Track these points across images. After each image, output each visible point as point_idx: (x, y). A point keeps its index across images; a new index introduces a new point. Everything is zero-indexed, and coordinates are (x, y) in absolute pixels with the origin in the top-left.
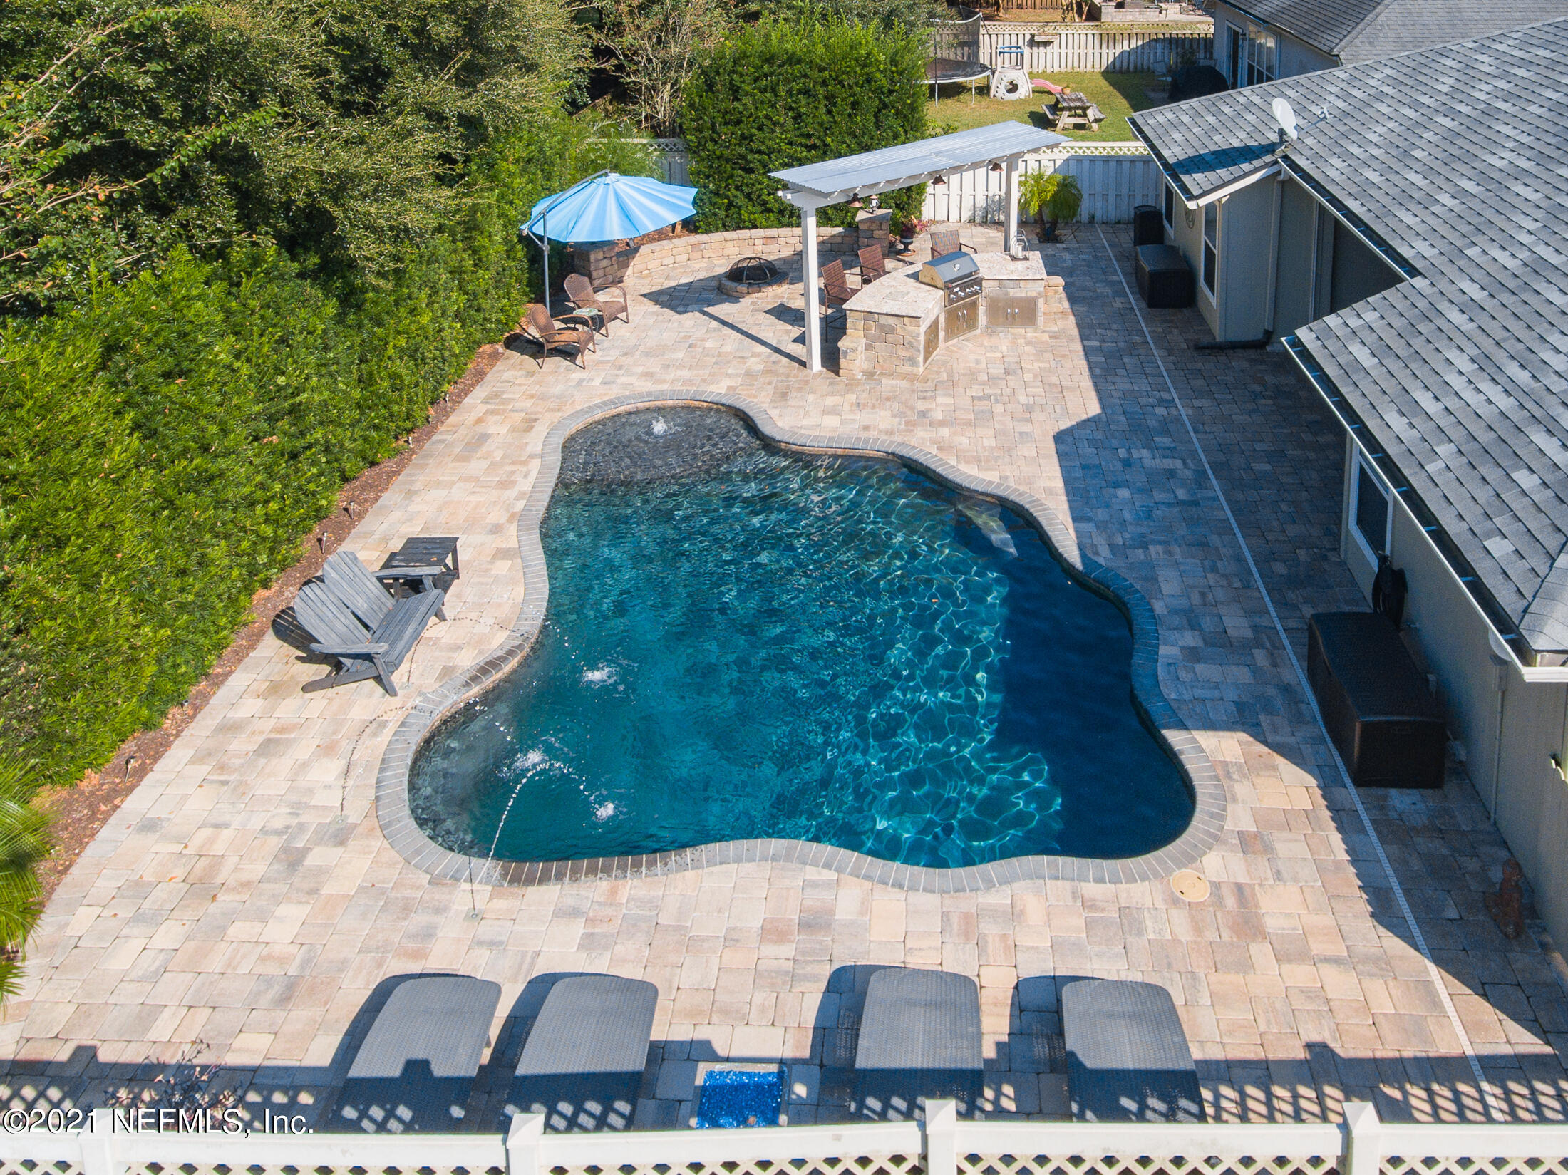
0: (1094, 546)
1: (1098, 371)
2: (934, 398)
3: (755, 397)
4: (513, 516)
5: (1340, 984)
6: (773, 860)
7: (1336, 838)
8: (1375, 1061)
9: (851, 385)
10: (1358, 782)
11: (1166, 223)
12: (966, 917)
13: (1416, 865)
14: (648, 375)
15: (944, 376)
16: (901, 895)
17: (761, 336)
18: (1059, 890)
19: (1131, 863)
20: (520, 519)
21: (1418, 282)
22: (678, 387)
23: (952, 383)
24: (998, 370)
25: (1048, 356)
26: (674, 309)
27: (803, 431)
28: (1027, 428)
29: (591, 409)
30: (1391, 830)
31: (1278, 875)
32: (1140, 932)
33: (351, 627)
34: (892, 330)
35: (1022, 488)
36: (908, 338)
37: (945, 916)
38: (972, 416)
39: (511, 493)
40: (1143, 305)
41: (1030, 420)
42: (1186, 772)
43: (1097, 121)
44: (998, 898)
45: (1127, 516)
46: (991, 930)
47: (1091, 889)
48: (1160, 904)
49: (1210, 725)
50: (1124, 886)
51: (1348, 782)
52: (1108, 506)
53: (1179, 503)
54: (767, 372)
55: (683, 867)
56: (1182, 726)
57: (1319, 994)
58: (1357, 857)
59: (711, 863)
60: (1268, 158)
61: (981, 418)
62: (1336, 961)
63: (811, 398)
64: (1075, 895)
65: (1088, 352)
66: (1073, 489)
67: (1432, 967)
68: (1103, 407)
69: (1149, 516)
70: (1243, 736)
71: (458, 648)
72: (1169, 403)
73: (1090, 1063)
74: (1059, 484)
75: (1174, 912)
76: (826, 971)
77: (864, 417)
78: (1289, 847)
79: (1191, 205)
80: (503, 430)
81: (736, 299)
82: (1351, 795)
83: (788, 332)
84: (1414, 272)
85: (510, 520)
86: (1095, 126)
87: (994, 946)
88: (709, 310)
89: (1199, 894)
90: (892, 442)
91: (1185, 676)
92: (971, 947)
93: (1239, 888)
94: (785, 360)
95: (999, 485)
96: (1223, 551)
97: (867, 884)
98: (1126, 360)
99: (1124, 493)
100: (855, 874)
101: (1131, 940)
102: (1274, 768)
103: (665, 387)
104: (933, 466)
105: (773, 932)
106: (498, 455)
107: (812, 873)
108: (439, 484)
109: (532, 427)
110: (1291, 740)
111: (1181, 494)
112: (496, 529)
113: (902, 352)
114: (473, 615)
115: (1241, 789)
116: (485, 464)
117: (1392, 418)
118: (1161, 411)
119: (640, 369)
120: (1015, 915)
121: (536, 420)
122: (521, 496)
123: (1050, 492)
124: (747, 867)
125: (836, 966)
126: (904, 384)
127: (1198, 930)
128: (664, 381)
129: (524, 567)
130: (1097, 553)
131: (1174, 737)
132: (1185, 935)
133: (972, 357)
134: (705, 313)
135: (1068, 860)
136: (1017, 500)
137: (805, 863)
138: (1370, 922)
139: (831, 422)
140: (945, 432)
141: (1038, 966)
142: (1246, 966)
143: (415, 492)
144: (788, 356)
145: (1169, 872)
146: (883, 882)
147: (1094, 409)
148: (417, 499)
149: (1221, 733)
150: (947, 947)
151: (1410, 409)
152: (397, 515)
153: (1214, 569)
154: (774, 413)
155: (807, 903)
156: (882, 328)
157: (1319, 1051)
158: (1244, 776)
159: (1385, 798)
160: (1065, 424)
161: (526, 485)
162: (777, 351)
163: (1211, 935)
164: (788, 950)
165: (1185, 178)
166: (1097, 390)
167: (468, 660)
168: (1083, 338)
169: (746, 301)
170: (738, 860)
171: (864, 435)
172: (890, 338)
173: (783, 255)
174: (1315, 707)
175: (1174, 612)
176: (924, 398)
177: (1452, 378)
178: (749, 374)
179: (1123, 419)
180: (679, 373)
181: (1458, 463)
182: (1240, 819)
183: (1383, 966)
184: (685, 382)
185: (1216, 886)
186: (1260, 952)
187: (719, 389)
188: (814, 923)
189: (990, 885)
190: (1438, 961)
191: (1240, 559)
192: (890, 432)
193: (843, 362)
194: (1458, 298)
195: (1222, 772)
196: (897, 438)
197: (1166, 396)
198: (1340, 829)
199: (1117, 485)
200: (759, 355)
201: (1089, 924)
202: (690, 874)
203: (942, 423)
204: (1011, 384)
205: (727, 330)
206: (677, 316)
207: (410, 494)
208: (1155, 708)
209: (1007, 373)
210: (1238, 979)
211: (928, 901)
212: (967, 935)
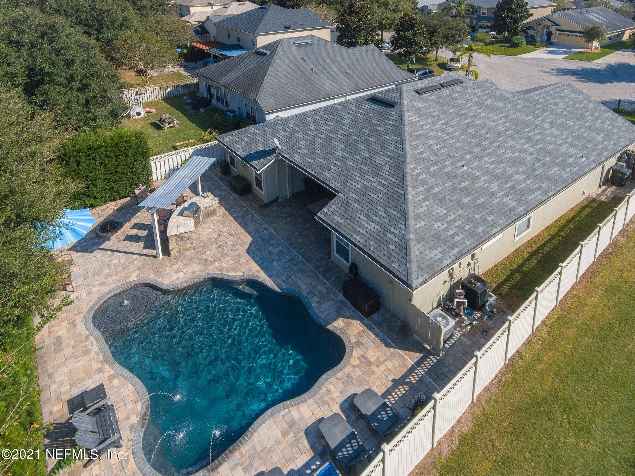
0: (279, 283)
1: (242, 224)
2: (205, 253)
3: (149, 276)
4: (101, 361)
5: (388, 364)
6: (271, 416)
7: (370, 333)
8: (402, 376)
9: (177, 259)
10: (367, 318)
11: (231, 166)
12: (320, 399)
13: (386, 330)
14: (102, 284)
15: (202, 244)
16: (304, 404)
17: (130, 251)
18: (333, 379)
19: (341, 364)
20: (105, 361)
21: (340, 194)
22: (117, 284)
23: (206, 245)
24: (216, 236)
25: (226, 224)
26: (86, 251)
27: (175, 283)
28: (237, 253)
29: (93, 307)
30: (378, 325)
31: (367, 348)
32: (353, 378)
33: (93, 436)
34: (185, 237)
35: (251, 274)
36: (190, 237)
37: (316, 402)
38: (220, 255)
39: (93, 355)
40: (239, 196)
41: (236, 250)
42: (337, 335)
43: (177, 124)
44: (323, 390)
45: (281, 270)
46: (327, 398)
47: (339, 375)
48: (352, 370)
49: (334, 320)
50: (344, 370)
51: (365, 319)
52: (274, 269)
53: (289, 260)
54: (144, 265)
55: (252, 434)
56: (330, 324)
57: (387, 369)
58: (377, 335)
59: (258, 428)
60: (274, 155)
61: (224, 254)
62: (385, 360)
63: (167, 269)
64: (337, 378)
65: (235, 219)
66: (263, 268)
67: (399, 350)
68: (252, 237)
69: (285, 268)
70: (341, 319)
71: (128, 418)
72: (266, 229)
73: (369, 414)
74: (258, 268)
75: (355, 369)
76: (302, 433)
77: (190, 269)
78: (365, 340)
79: (258, 172)
80: (65, 331)
81: (109, 240)
82: (367, 320)
83: (139, 246)
84: (338, 192)
85: (102, 364)
86: (177, 126)
87: (330, 401)
88: (101, 247)
89: (357, 362)
90: (205, 274)
91: (322, 310)
92: (326, 406)
93: (362, 355)
94: (147, 258)
95: (244, 275)
96: (307, 270)
97: (296, 407)
98: (247, 218)
99: (275, 263)
100: (292, 406)
101: (352, 381)
102: (351, 323)
103: (113, 286)
104: (222, 277)
105: (284, 434)
106: (72, 342)
107: (283, 413)
108: (59, 366)
109: (76, 325)
110: (350, 314)
111: (288, 257)
112: (100, 370)
113: (188, 242)
114: (122, 404)
115: (349, 332)
116: (70, 349)
117: (355, 236)
118: (266, 232)
119: (97, 283)
120: (329, 392)
121: (74, 321)
122: (97, 354)
123: (257, 271)
124: (267, 422)
125: (304, 430)
126: (192, 251)
127: (361, 370)
128: (111, 284)
129: (125, 378)
130: (282, 285)
131: (329, 327)
132: (360, 373)
133: (205, 233)
134: (101, 249)
135: (330, 371)
136: (252, 278)
137: (279, 412)
138: (386, 348)
139: (181, 275)
140: (217, 264)
141: (340, 400)
142: (373, 372)
143: (52, 374)
144: (146, 255)
145: (349, 361)
146: (299, 404)
147: (250, 239)
148: (56, 375)
149: (337, 321)
150: (322, 409)
151: (358, 233)
152: (53, 387)
153: (309, 277)
154: (160, 280)
155: (287, 421)
156: (181, 237)
157: (394, 380)
158: (347, 329)
159: (372, 318)
160: (246, 247)
161: (95, 348)
162: (141, 255)
163: (364, 370)
164: (291, 435)
165: (251, 163)
166: (247, 232)
167: (135, 420)
168: (231, 214)
169: (113, 238)
170: (264, 422)
171: (195, 275)
172: (184, 239)
173: (110, 213)
174: (349, 303)
175: (308, 293)
176: (202, 254)
177: (362, 222)
178: (139, 268)
179: (259, 239)
180: (113, 278)
181: (376, 246)
182: (353, 340)
183: (393, 356)
184: (119, 280)
185: (358, 358)
186: (374, 367)
187: (134, 278)
188: (292, 424)
189: (320, 389)
190: (400, 349)
191: (311, 271)
192: (202, 271)
193: (171, 253)
194: (351, 198)
195: (343, 330)
196: (205, 272)
197: (264, 227)
198: (370, 330)
199: (272, 262)
200: (136, 259)
201: (343, 383)
202: (255, 434)
203: (214, 261)
204: (223, 239)
205: (116, 254)
206: (91, 255)
207: (50, 376)
208: (322, 322)
209: (219, 235)
210: (374, 376)
211: (311, 401)
212: (323, 403)
